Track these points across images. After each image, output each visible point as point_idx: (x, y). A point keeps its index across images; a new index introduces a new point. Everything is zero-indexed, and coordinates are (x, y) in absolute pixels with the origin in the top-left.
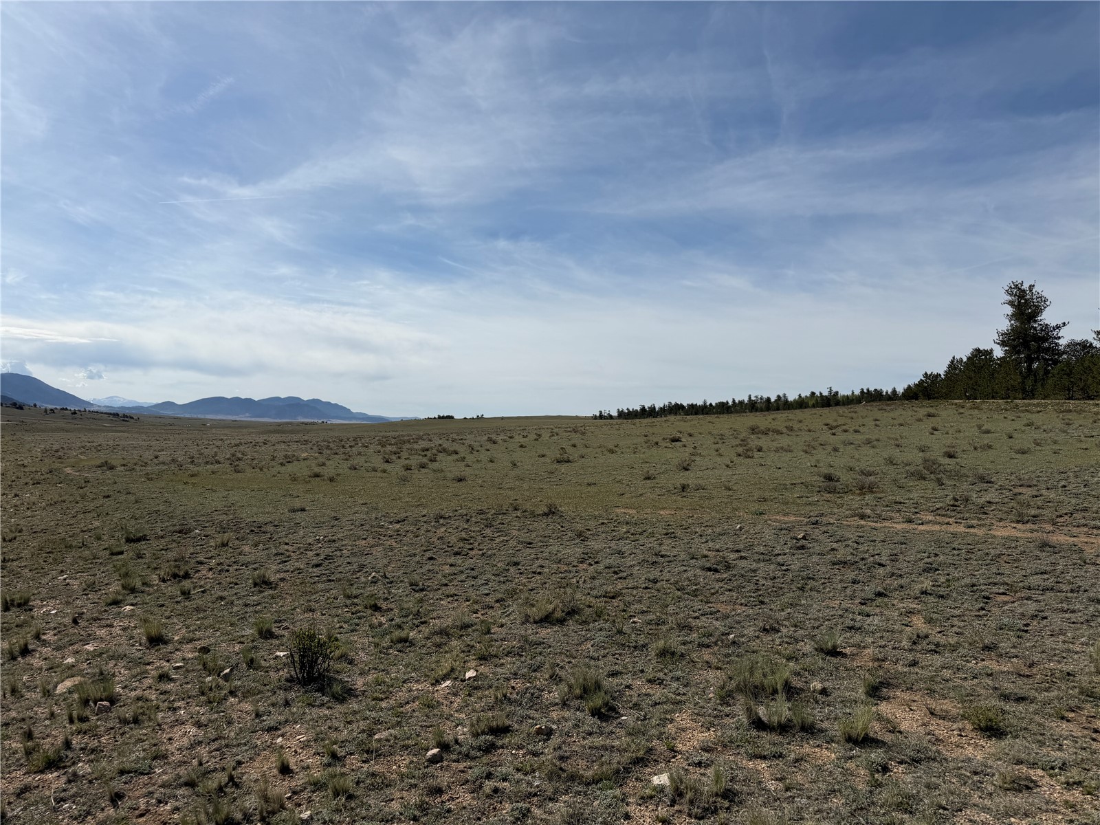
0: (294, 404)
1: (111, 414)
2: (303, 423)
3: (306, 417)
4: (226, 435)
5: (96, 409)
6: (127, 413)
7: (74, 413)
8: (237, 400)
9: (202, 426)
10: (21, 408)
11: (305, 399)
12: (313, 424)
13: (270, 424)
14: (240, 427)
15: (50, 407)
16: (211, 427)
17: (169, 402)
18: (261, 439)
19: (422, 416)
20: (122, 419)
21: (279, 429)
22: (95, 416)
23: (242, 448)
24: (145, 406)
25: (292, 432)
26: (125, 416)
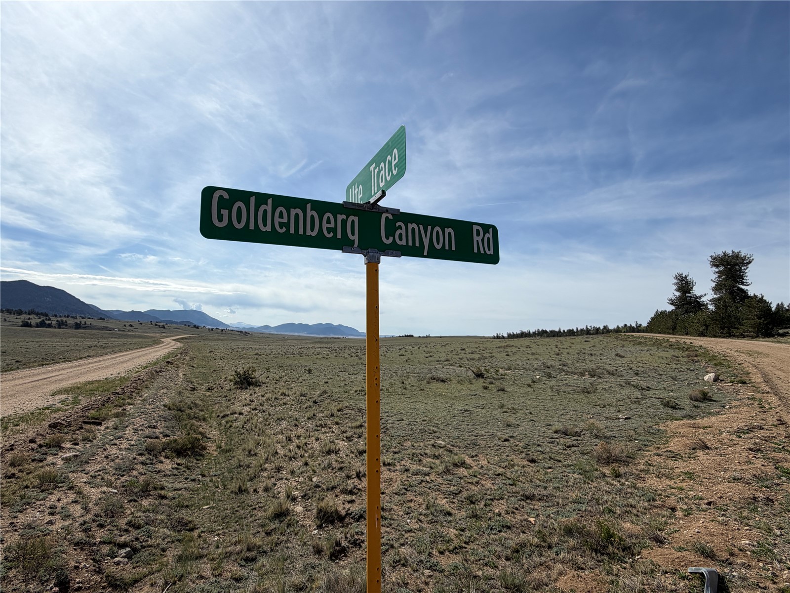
0: (329, 327)
1: (239, 331)
2: (333, 338)
3: (335, 335)
4: (295, 343)
5: (231, 328)
6: (246, 331)
7: (222, 331)
8: (301, 324)
9: (284, 339)
10: (198, 328)
11: (335, 325)
12: (339, 338)
13: (317, 338)
14: (302, 339)
15: (211, 327)
16: (288, 339)
17: (267, 325)
18: (310, 346)
19: (397, 335)
20: (244, 334)
21: (320, 341)
22: (231, 332)
23: (302, 350)
24: (255, 327)
25: (326, 343)
26: (245, 332)
